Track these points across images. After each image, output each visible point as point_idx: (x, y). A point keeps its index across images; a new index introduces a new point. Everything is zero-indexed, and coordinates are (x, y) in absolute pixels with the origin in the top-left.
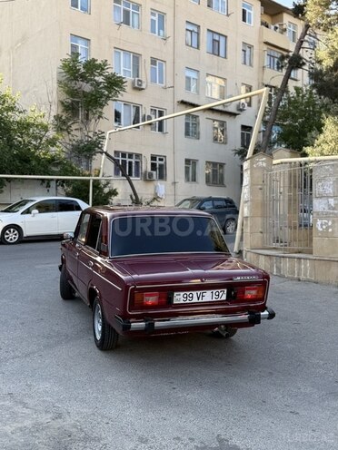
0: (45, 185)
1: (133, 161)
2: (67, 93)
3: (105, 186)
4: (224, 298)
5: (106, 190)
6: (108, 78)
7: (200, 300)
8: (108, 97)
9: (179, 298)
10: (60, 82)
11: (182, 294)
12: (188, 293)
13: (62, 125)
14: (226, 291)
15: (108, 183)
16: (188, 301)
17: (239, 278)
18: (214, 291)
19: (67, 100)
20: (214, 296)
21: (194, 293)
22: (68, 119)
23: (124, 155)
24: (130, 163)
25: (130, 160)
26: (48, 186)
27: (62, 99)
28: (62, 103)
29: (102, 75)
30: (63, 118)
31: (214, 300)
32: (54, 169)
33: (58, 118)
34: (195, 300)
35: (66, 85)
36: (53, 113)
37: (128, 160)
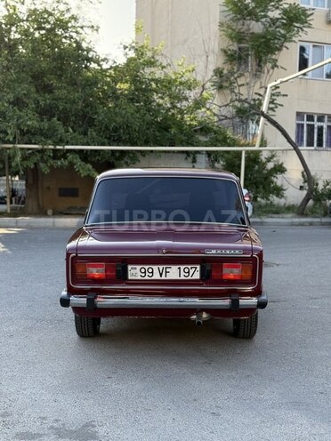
0: (190, 159)
1: (325, 125)
2: (231, 37)
3: (269, 160)
4: (197, 276)
5: (270, 166)
6: (285, 12)
7: (163, 277)
8: (286, 39)
9: (135, 272)
10: (221, 25)
11: (139, 267)
12: (146, 267)
13: (223, 81)
14: (198, 267)
15: (273, 156)
16: (147, 278)
17: (214, 252)
18: (182, 267)
19: (231, 48)
20: (182, 273)
21: (155, 268)
22: (231, 72)
23: (310, 118)
24: (320, 129)
25: (320, 124)
26: (194, 161)
27: (224, 46)
28: (225, 52)
29: (277, 8)
30: (225, 72)
31: (182, 278)
32: (202, 139)
33: (218, 72)
34: (156, 276)
35: (229, 27)
36: (212, 67)
37: (317, 124)
